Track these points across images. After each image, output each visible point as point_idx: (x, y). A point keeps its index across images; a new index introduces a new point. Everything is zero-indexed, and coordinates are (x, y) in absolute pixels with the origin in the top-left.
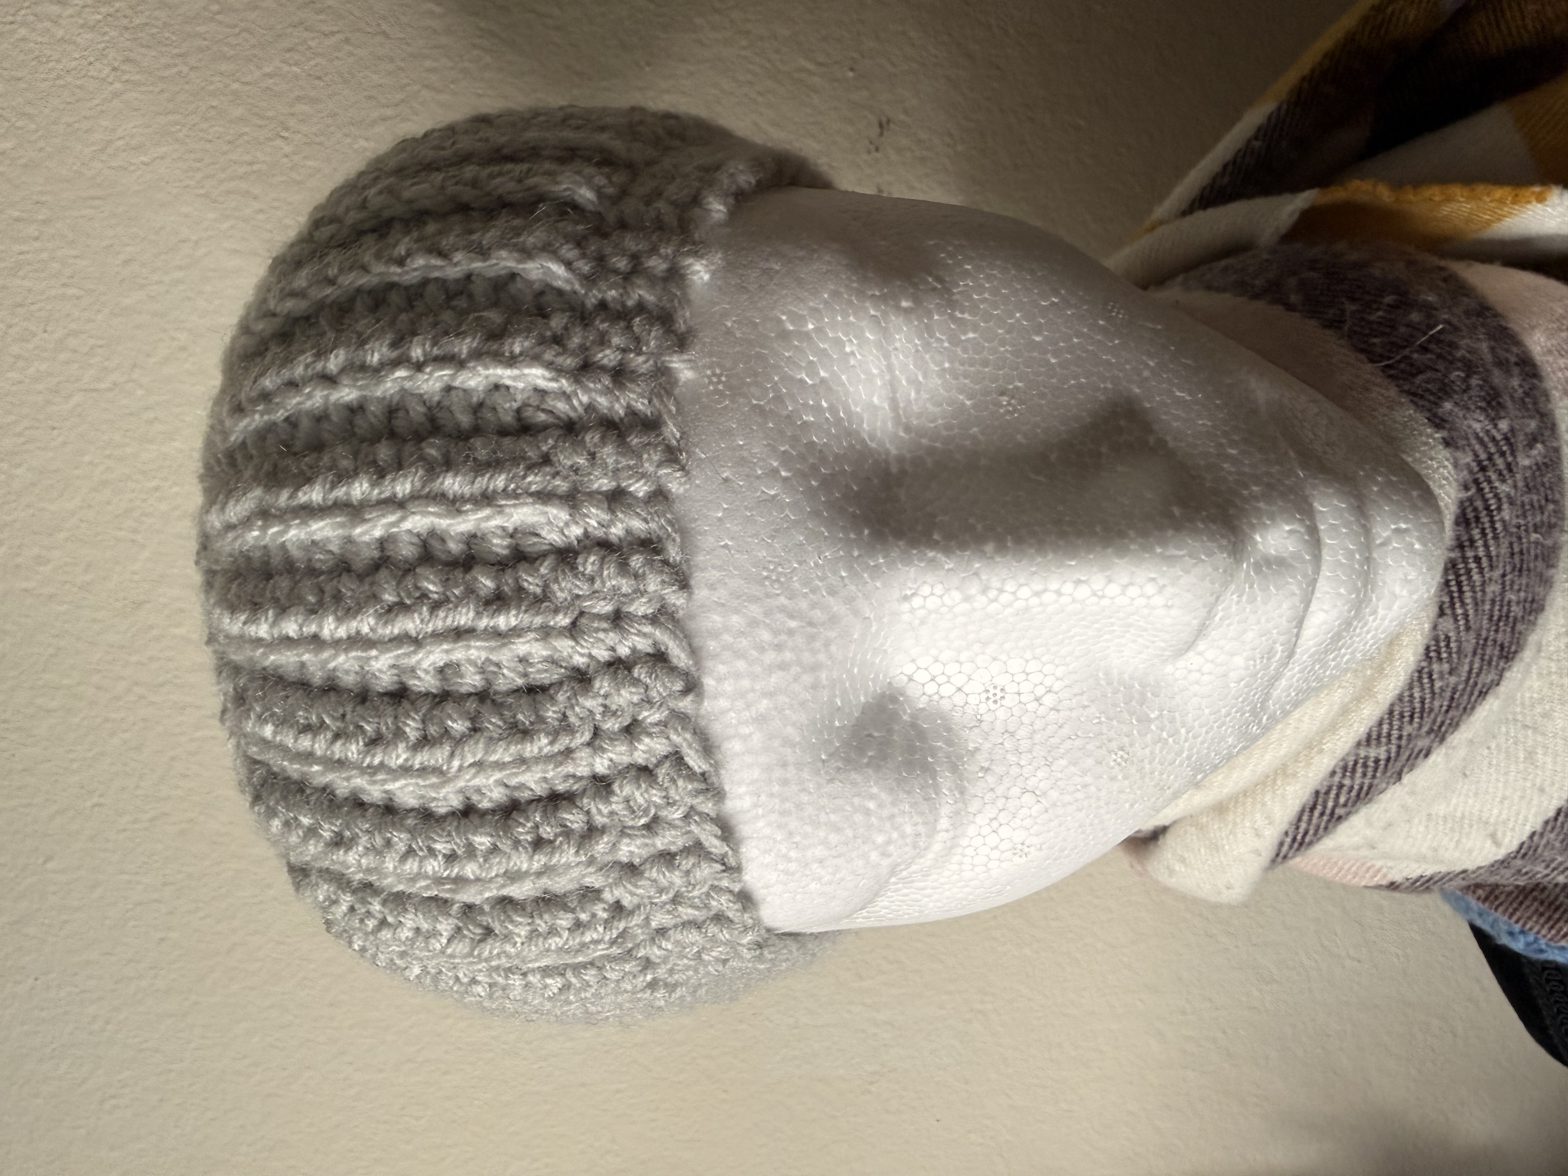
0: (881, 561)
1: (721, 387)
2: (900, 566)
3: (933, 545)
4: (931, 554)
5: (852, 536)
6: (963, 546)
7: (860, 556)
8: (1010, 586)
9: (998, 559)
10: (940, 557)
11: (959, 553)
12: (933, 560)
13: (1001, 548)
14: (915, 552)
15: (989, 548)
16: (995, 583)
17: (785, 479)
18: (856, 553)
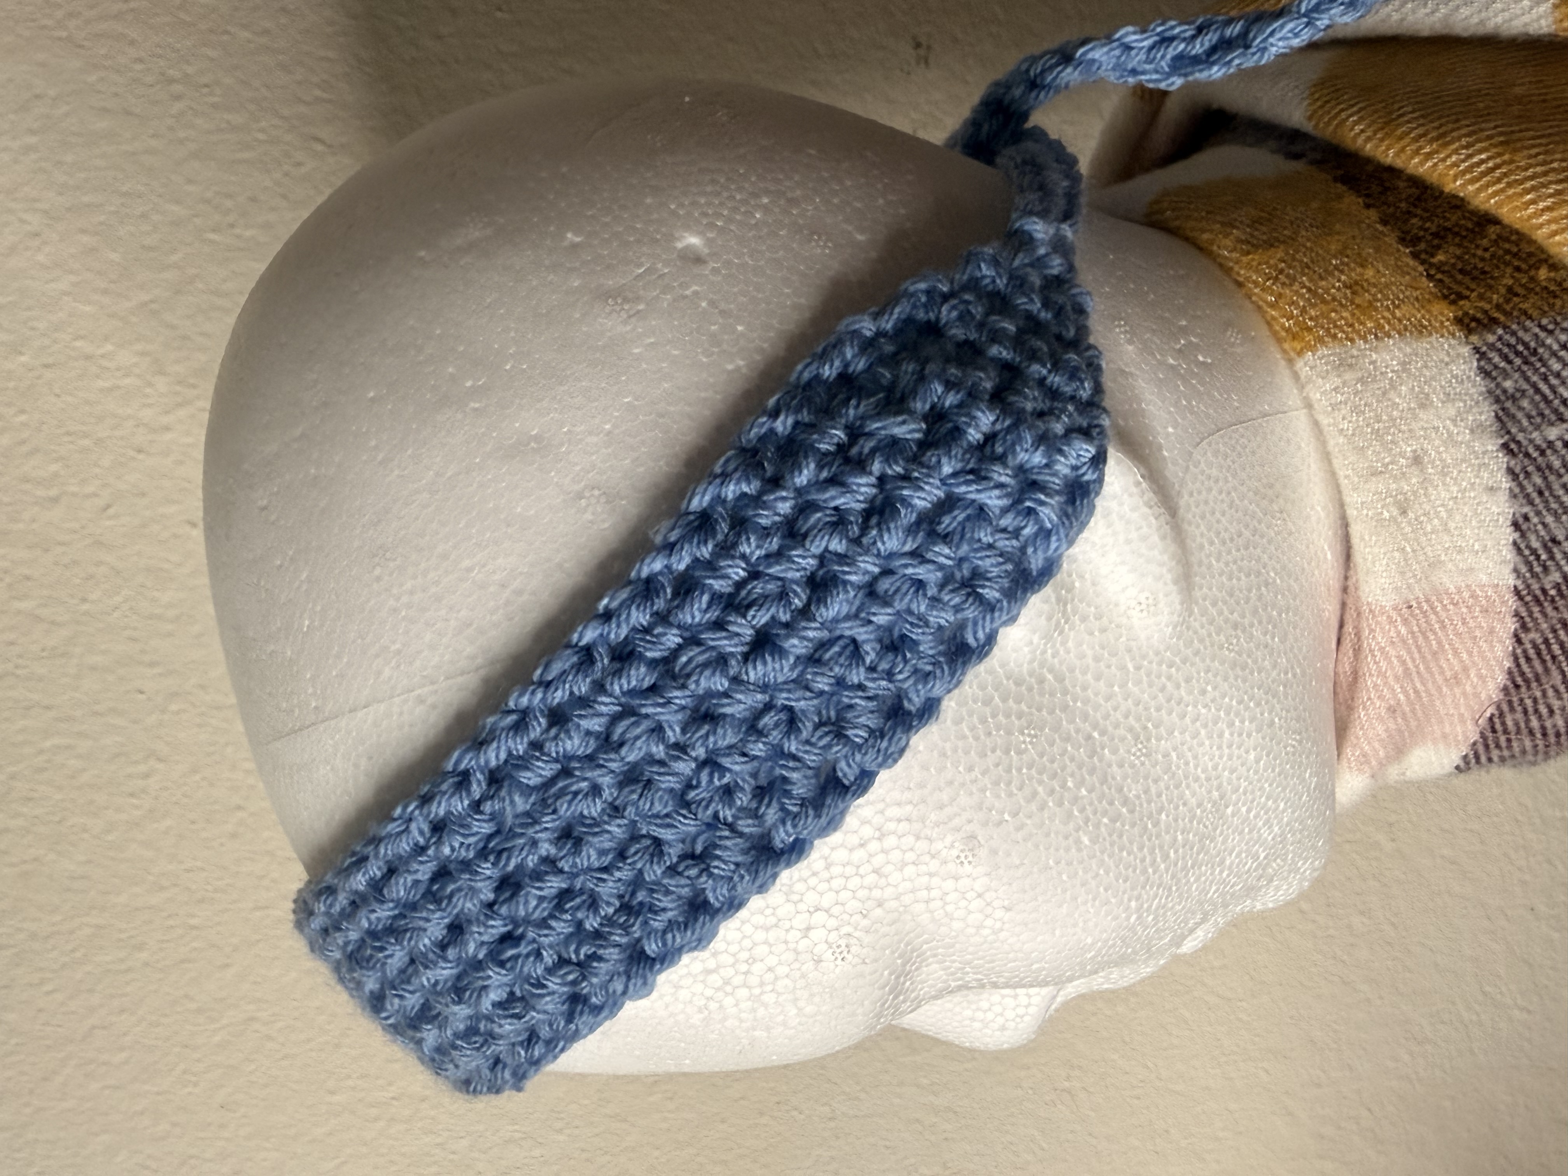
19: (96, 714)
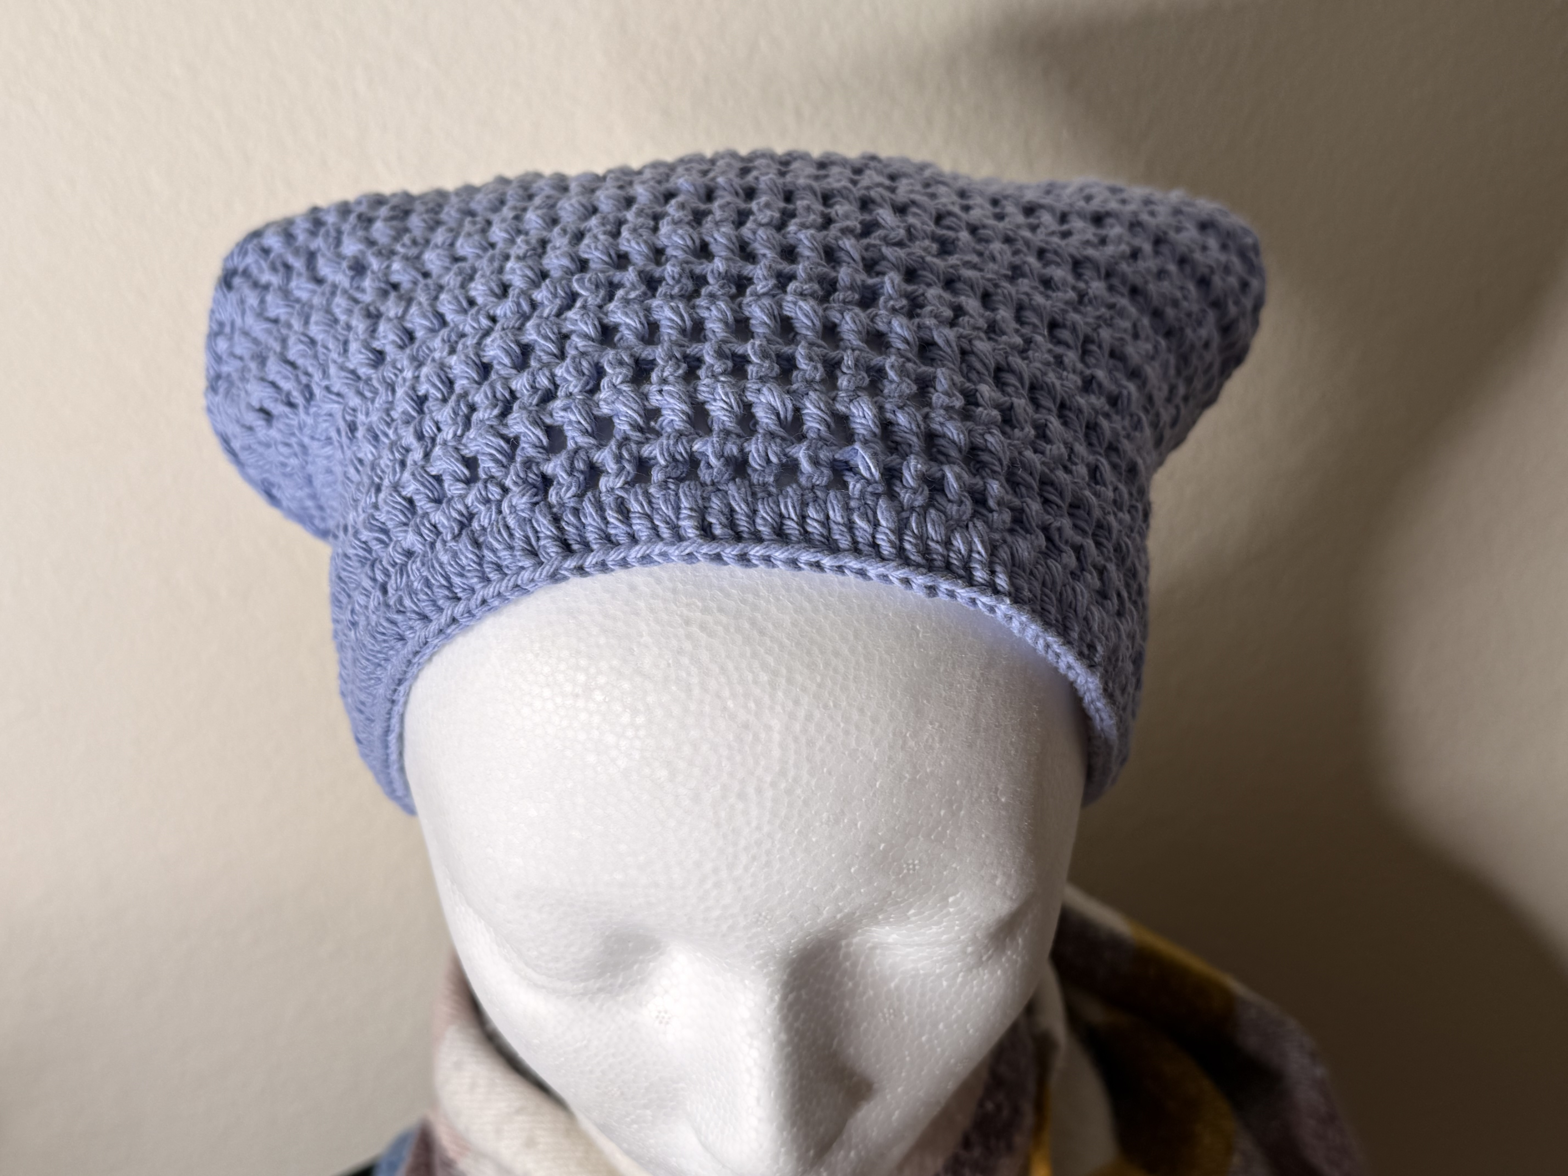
0: (772, 968)
1: (905, 871)
2: (767, 980)
3: (784, 998)
4: (777, 998)
5: (791, 952)
6: (784, 1019)
7: (775, 957)
8: (755, 1054)
9: (774, 1044)
10: (775, 1005)
11: (778, 1017)
12: (772, 999)
13: (782, 1046)
14: (779, 987)
15: (783, 1037)
16: (756, 1043)
17: (835, 917)
18: (777, 955)
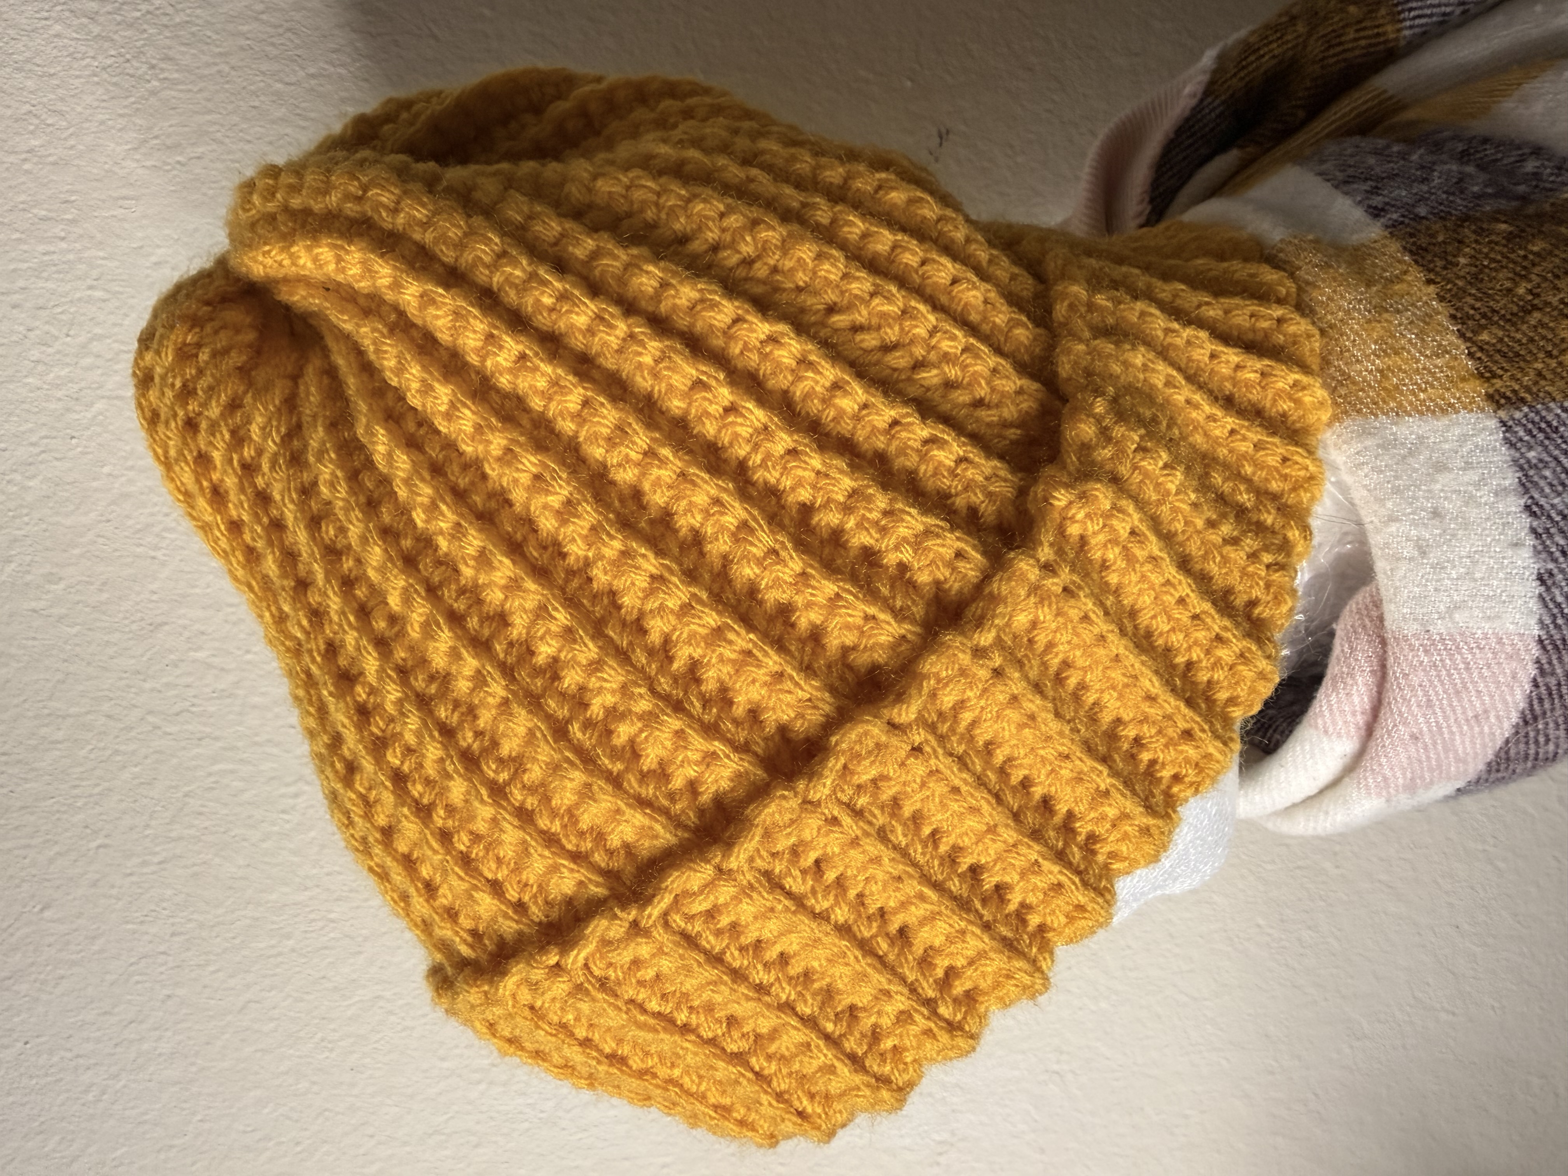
19: (256, 744)
